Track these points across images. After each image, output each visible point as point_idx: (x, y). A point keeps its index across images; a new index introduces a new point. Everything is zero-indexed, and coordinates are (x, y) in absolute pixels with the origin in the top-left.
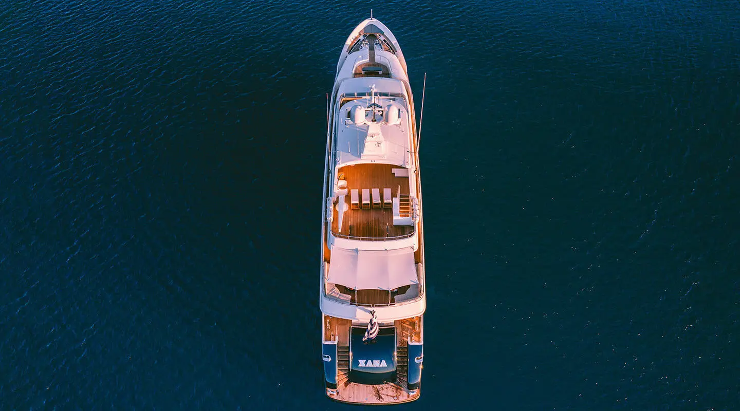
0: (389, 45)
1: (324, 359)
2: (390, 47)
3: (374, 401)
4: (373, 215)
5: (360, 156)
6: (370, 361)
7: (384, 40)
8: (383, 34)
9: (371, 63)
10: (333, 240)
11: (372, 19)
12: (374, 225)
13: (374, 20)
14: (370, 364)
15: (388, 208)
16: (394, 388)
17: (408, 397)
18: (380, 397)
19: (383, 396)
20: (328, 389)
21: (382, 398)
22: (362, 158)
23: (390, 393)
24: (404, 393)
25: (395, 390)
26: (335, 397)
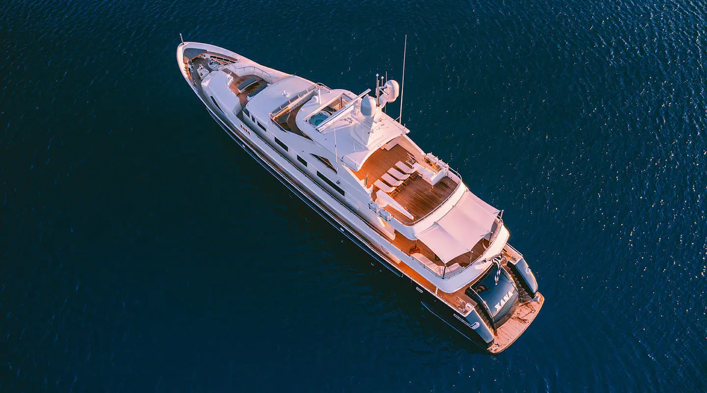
0: (222, 59)
1: (474, 328)
2: (225, 60)
3: (524, 327)
4: (411, 190)
5: (367, 149)
6: (502, 301)
7: (211, 57)
8: (205, 51)
9: (238, 80)
10: (413, 230)
11: (183, 44)
12: (420, 197)
13: (186, 43)
14: (503, 303)
15: (416, 177)
16: (524, 306)
17: (539, 303)
18: (524, 321)
19: (525, 318)
20: (489, 348)
21: (526, 320)
22: (369, 149)
23: (527, 312)
24: (533, 303)
25: (526, 307)
26: (500, 349)
